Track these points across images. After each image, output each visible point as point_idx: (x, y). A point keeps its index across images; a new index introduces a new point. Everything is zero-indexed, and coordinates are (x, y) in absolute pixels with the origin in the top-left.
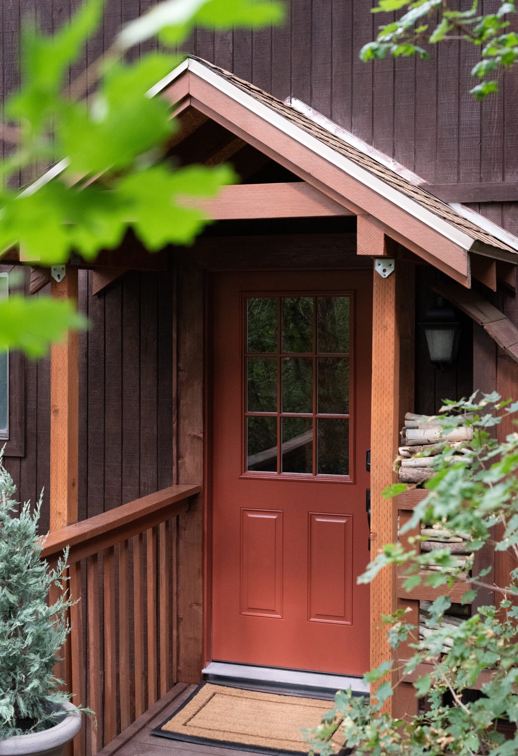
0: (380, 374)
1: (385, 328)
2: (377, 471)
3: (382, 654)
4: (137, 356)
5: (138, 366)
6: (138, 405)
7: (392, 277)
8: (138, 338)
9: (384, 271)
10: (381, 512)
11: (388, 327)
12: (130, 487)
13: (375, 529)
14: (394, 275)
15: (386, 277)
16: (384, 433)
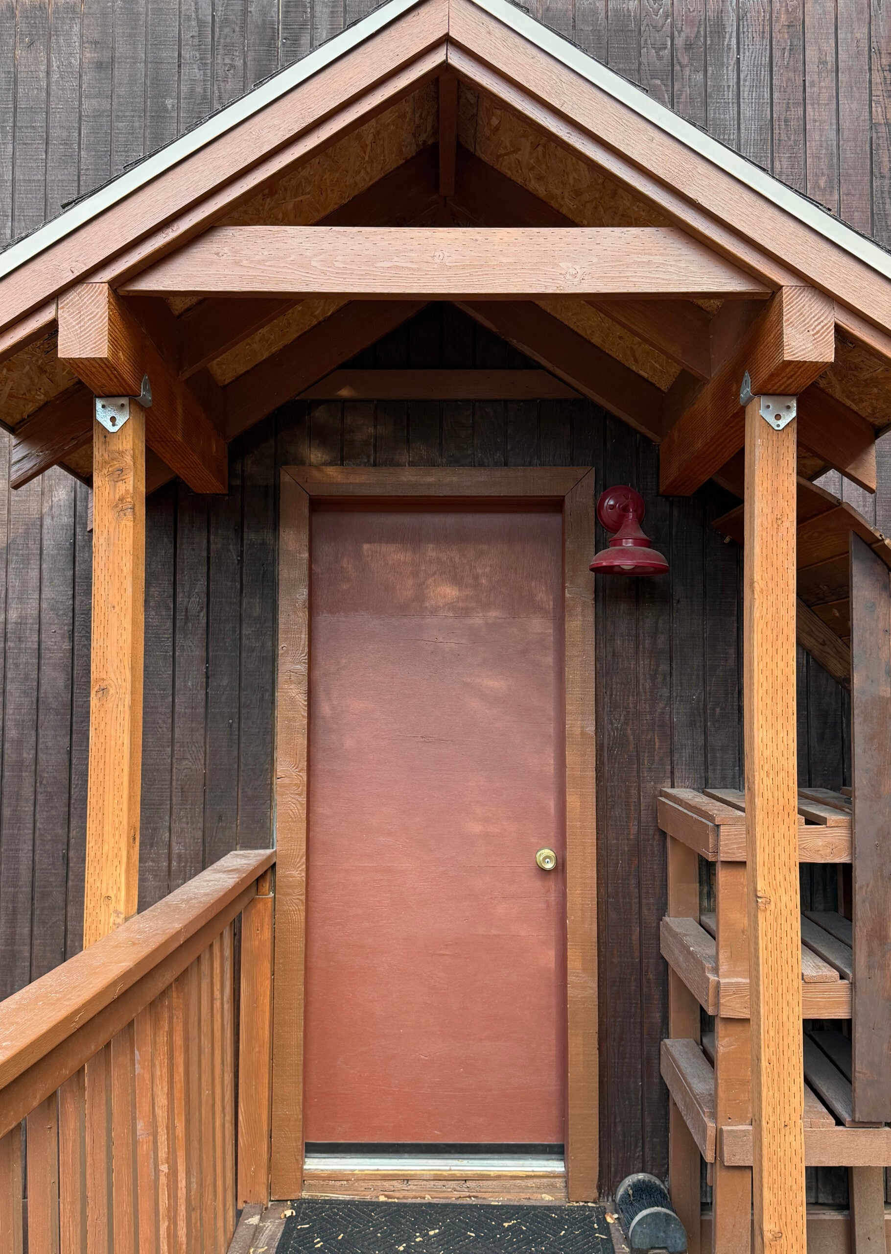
0: (770, 603)
1: (780, 522)
2: (767, 781)
3: (785, 1126)
4: (168, 638)
5: (171, 653)
6: (170, 721)
7: (789, 429)
8: (172, 606)
9: (778, 417)
10: (777, 857)
11: (784, 519)
12: (150, 863)
13: (767, 888)
14: (795, 425)
15: (780, 428)
16: (779, 711)
